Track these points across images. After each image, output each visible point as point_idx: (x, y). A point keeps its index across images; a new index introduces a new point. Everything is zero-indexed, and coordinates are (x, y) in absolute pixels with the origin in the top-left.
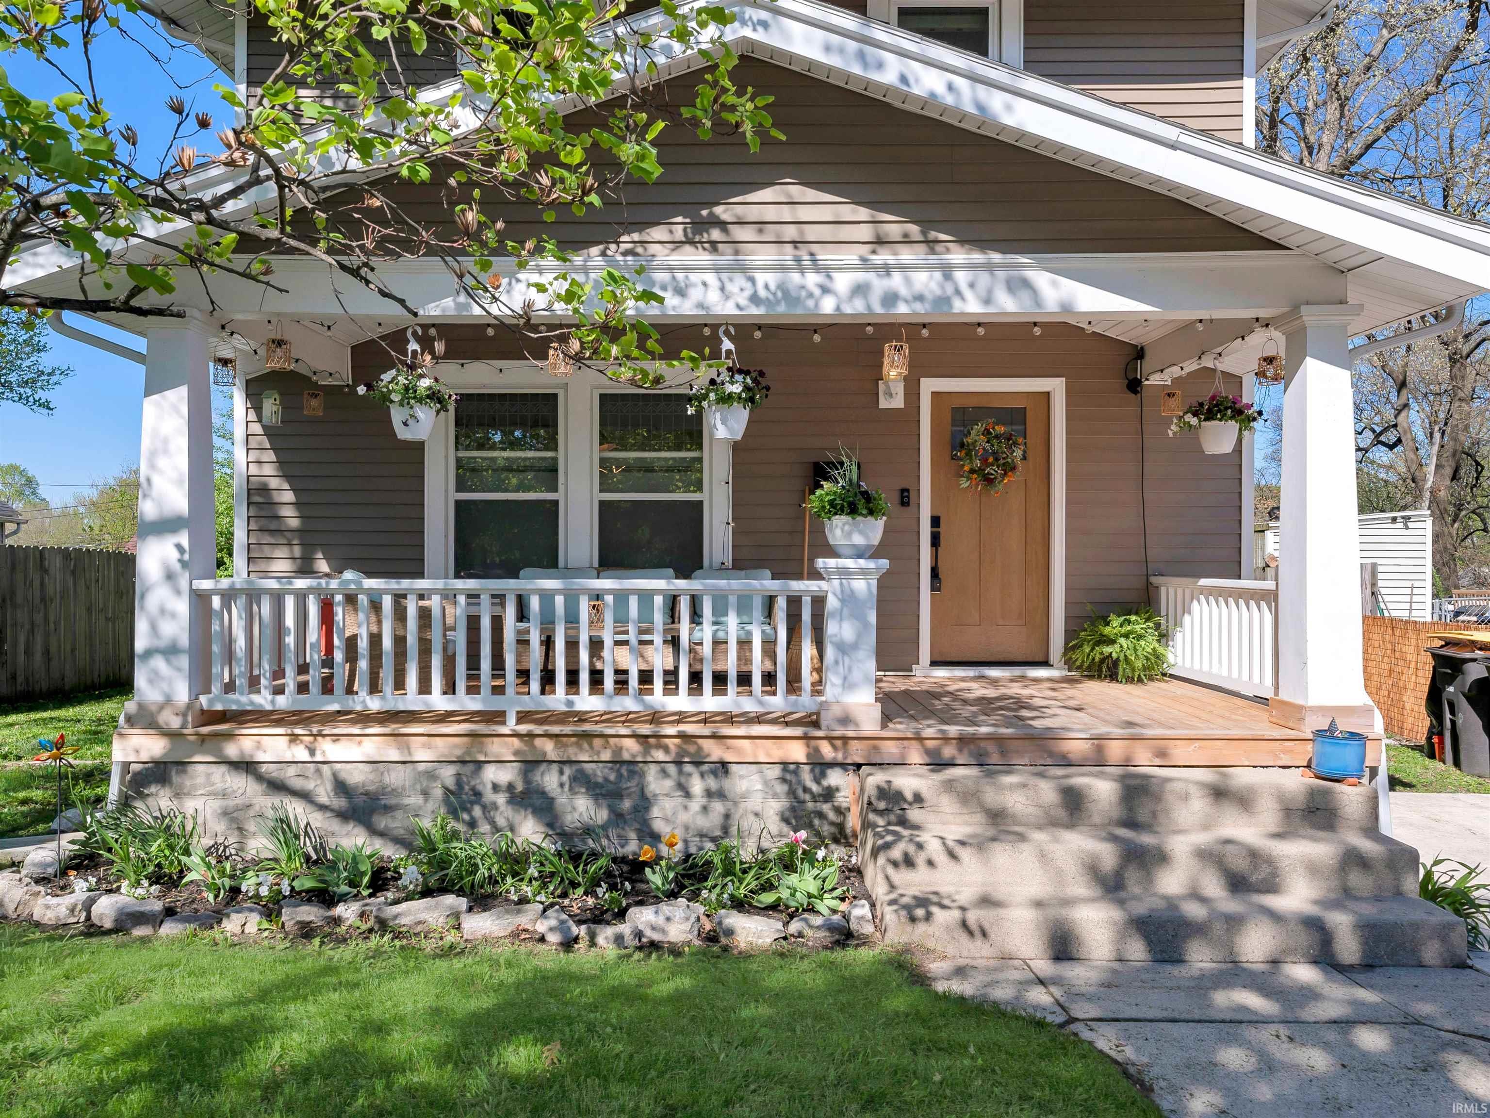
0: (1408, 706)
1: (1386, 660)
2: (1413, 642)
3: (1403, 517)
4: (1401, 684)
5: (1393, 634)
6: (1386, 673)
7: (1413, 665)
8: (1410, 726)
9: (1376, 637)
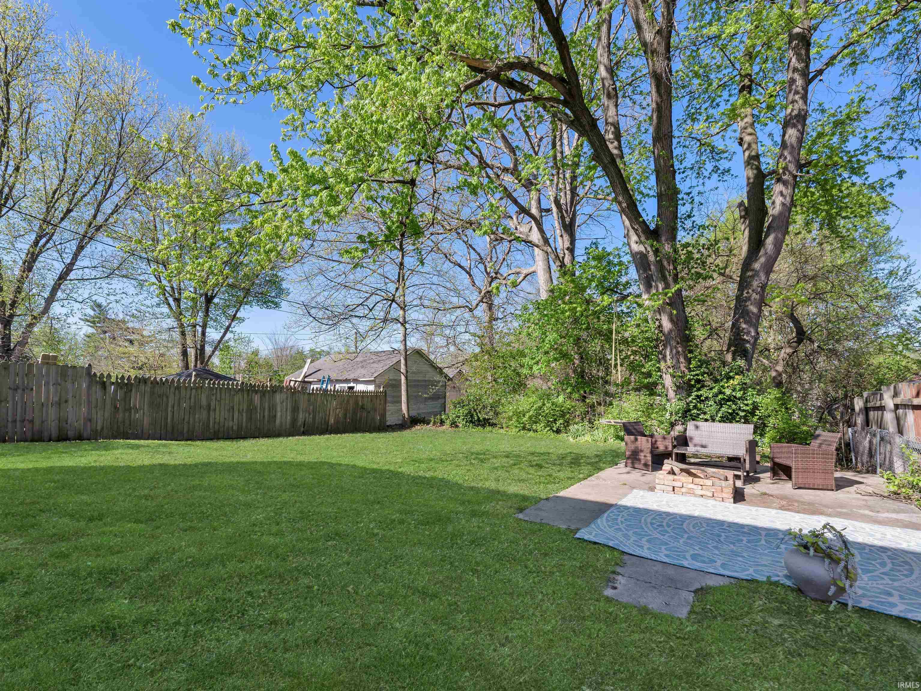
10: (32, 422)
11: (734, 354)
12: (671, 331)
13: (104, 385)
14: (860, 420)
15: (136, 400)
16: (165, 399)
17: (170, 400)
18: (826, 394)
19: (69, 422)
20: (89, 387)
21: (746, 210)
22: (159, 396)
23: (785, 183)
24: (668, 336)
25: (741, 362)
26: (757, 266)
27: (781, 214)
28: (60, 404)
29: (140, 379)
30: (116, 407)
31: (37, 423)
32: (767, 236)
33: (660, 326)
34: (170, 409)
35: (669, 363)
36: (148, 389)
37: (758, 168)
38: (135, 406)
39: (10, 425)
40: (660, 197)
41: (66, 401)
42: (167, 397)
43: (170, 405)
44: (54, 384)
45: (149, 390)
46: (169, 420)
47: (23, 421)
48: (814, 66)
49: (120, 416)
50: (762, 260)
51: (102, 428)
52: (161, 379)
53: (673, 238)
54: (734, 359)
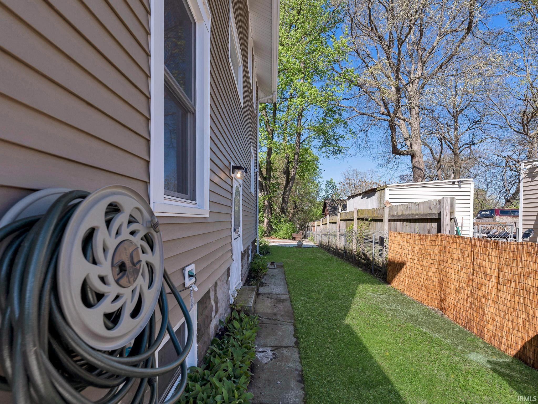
0: (489, 315)
1: (464, 270)
2: (495, 259)
3: (458, 182)
4: (481, 293)
5: (472, 251)
6: (465, 281)
7: (494, 279)
8: (490, 333)
9: (455, 251)
11: (282, 212)
12: (267, 206)
14: (306, 229)
18: (301, 223)
21: (285, 171)
23: (294, 168)
24: (266, 207)
25: (283, 215)
26: (288, 189)
27: (293, 176)
32: (290, 181)
33: (264, 203)
35: (266, 215)
37: (288, 160)
40: (267, 169)
48: (301, 141)
50: (289, 187)
53: (270, 181)
54: (282, 214)
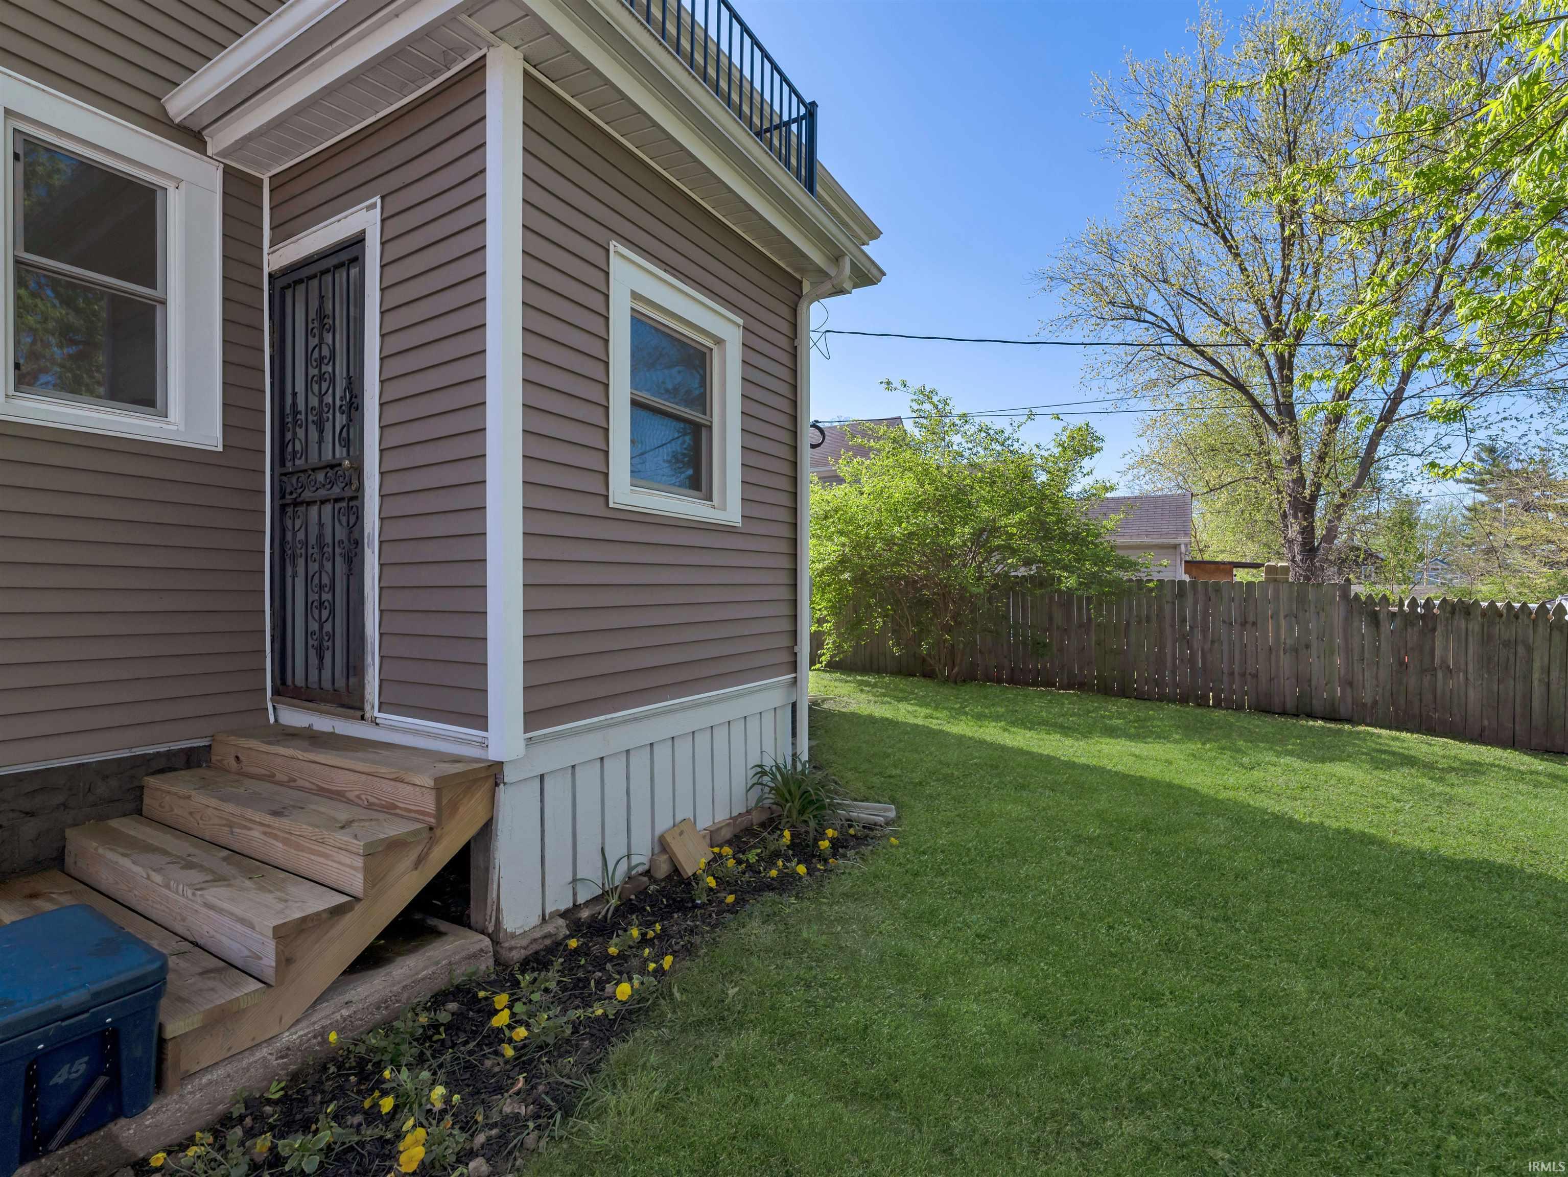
10: (1255, 676)
13: (1375, 619)
15: (1446, 648)
16: (1521, 650)
17: (1536, 656)
19: (1314, 683)
20: (1348, 621)
22: (1506, 644)
28: (1296, 651)
29: (1453, 606)
30: (1401, 663)
31: (1263, 679)
34: (1536, 676)
36: (1475, 626)
38: (1444, 661)
39: (1225, 678)
41: (1308, 647)
42: (1529, 649)
43: (1537, 665)
44: (1285, 617)
45: (1477, 628)
46: (1536, 704)
47: (1243, 675)
49: (1412, 681)
51: (1375, 702)
52: (1509, 606)
